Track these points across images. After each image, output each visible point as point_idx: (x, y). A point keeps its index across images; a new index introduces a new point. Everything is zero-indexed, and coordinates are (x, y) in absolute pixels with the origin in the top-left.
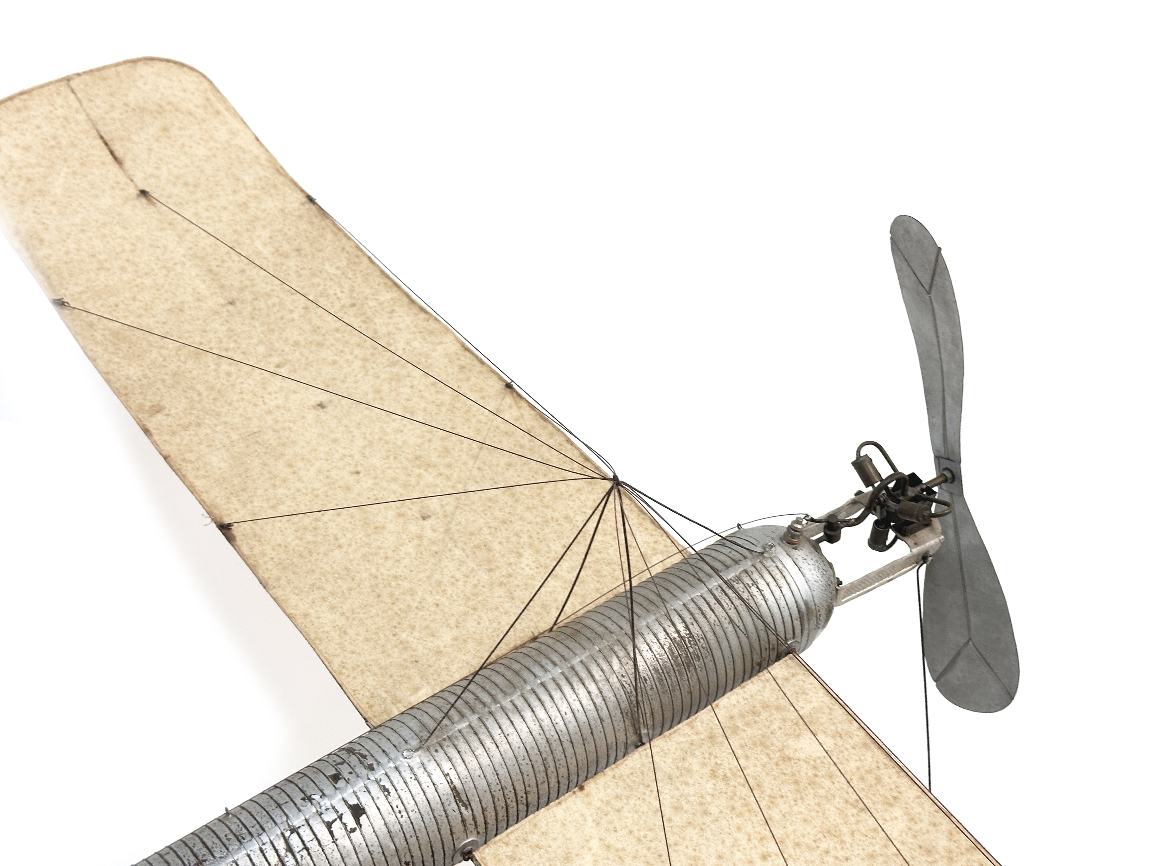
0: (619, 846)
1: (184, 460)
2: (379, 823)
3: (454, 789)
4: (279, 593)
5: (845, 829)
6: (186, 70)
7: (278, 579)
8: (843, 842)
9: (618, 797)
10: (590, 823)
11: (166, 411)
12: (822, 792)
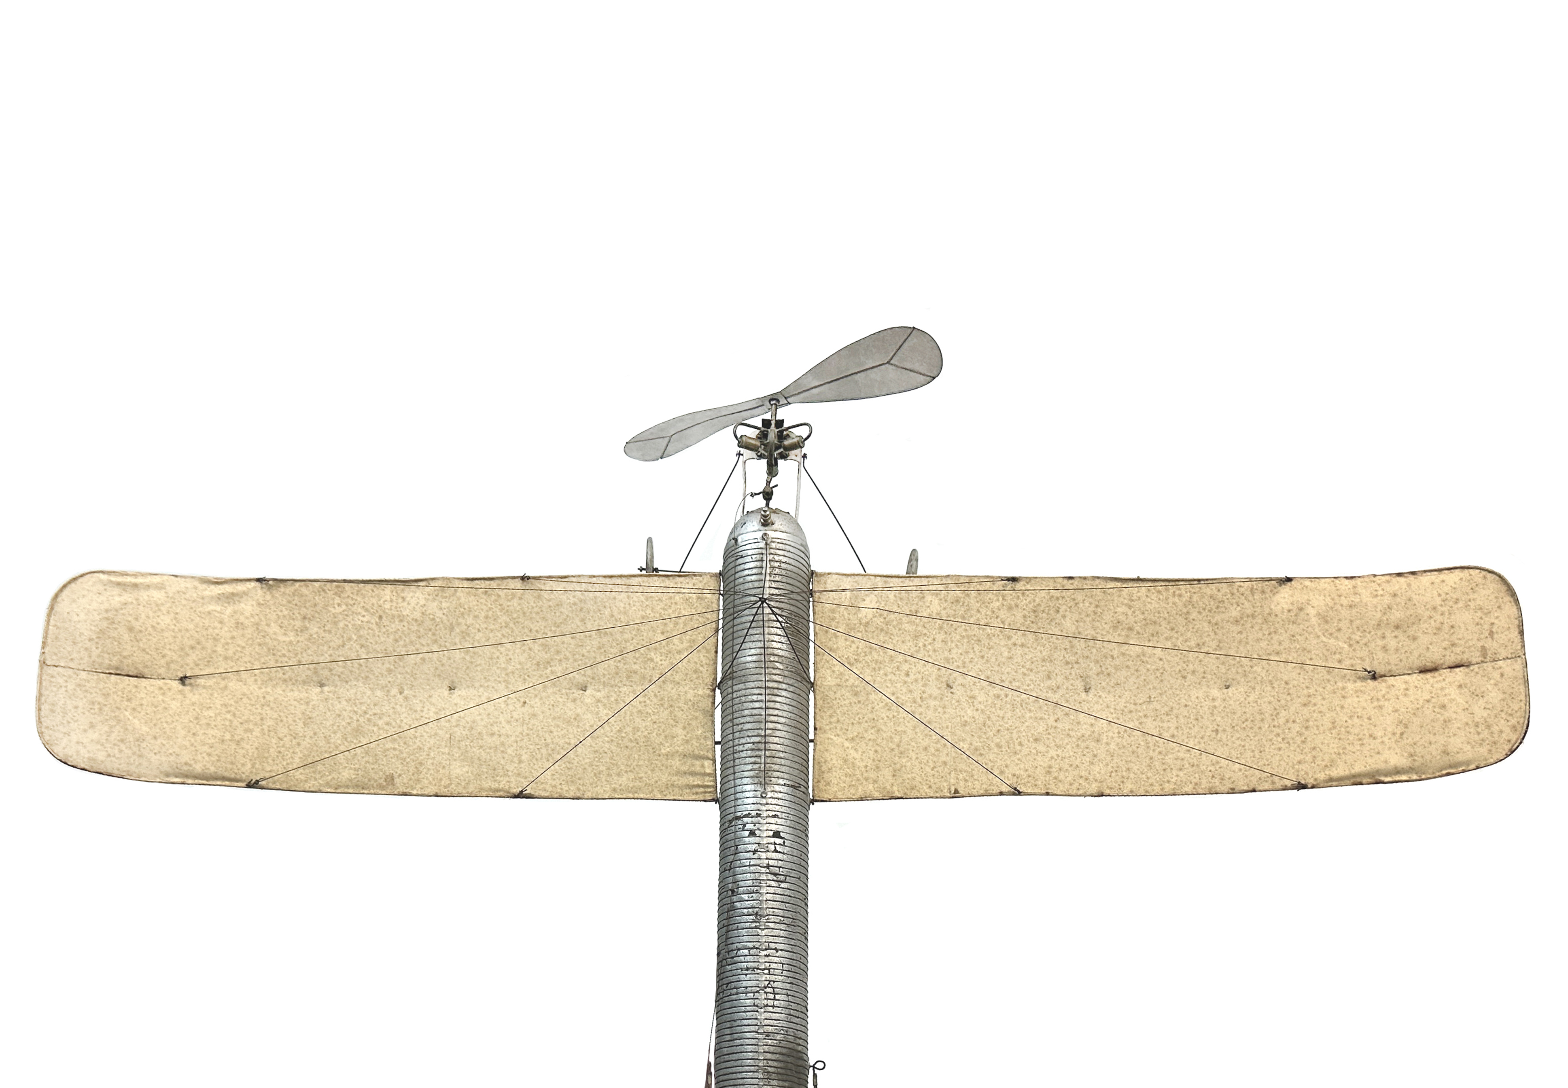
0: (855, 734)
1: (445, 787)
2: (787, 830)
3: (792, 786)
4: (589, 795)
5: (920, 628)
6: (81, 580)
7: (579, 789)
8: (925, 634)
9: (831, 716)
10: (835, 738)
11: (396, 775)
12: (895, 623)
